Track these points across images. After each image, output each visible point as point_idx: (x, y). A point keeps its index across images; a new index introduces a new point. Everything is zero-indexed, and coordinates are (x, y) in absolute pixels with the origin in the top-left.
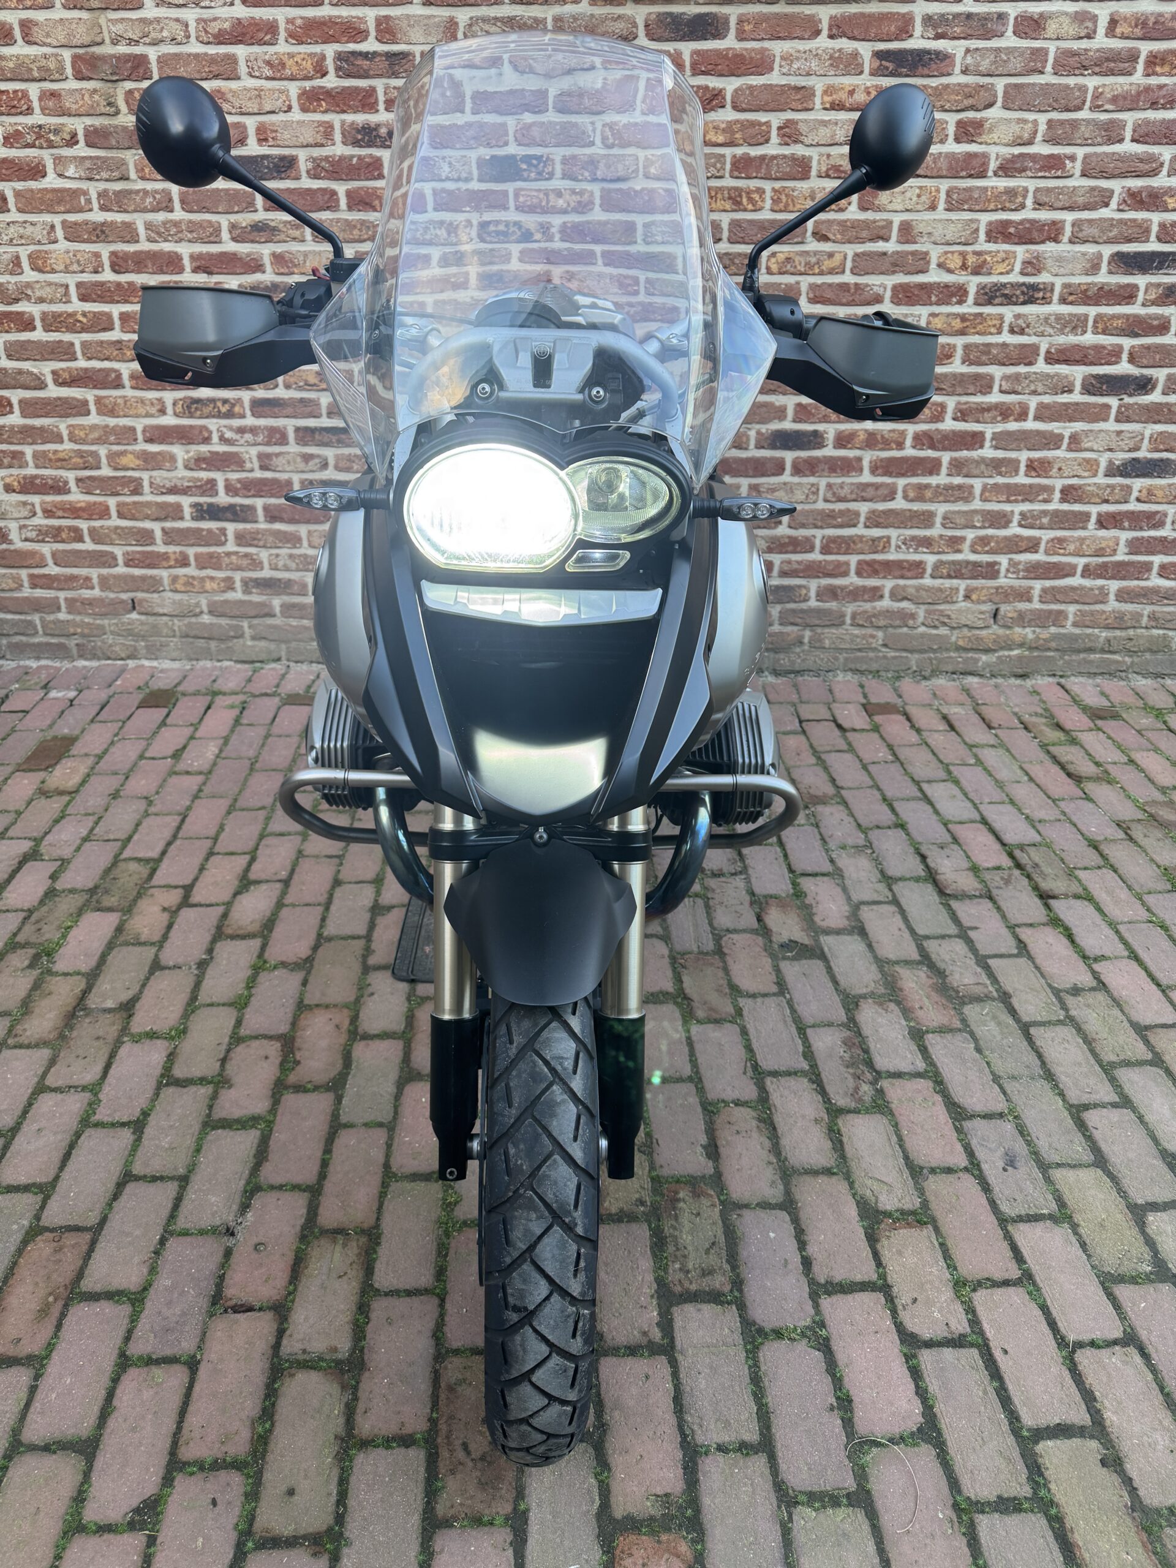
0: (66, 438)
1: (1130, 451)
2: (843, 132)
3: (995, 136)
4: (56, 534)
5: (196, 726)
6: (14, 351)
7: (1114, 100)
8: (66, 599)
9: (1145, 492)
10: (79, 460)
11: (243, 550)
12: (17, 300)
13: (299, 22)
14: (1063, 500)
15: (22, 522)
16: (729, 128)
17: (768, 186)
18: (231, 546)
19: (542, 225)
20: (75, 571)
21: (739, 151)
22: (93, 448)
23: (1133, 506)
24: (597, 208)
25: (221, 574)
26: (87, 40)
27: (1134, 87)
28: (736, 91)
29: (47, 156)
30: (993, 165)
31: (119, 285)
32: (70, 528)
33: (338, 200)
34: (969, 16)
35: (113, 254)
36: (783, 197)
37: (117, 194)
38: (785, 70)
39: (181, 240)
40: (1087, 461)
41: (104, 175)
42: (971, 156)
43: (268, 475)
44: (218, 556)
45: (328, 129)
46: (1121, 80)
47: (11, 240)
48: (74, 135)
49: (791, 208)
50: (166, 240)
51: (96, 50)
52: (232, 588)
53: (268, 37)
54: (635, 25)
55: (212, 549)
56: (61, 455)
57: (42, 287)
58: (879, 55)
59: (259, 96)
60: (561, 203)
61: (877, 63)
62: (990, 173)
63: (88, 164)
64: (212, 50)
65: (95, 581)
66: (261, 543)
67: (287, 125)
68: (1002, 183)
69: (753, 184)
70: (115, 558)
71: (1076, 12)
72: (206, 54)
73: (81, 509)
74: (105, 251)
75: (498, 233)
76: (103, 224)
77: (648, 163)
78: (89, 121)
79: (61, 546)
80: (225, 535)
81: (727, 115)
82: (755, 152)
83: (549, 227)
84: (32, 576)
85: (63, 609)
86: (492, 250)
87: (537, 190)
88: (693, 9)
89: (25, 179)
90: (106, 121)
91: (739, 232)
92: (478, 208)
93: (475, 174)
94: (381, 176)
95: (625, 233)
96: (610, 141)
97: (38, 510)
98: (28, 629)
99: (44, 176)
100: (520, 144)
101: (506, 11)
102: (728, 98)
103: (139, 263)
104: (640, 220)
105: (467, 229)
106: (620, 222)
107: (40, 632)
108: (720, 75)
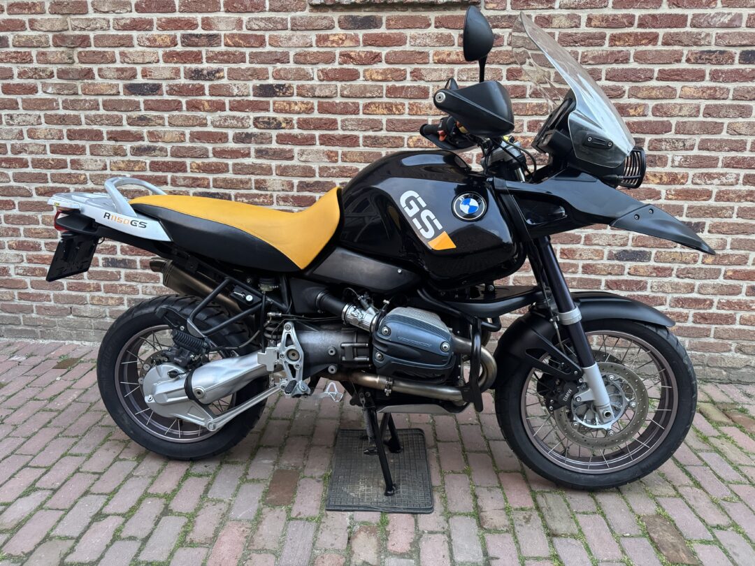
0: (40, 222)
1: (621, 246)
2: (445, 74)
3: (528, 77)
4: (32, 272)
5: (75, 381)
6: (18, 178)
7: (594, 58)
8: (36, 306)
9: (632, 269)
10: (48, 234)
11: (129, 283)
12: (20, 152)
13: (163, 20)
14: (584, 272)
15: (16, 265)
16: (384, 72)
17: (406, 102)
18: (123, 281)
19: (286, 119)
20: (42, 292)
21: (390, 84)
23: (626, 277)
24: (316, 111)
25: (116, 296)
26: (60, 28)
27: (604, 52)
28: (387, 54)
29: (39, 83)
30: (528, 92)
31: (71, 146)
32: (40, 269)
33: (182, 106)
34: (510, 17)
35: (69, 130)
36: (415, 108)
37: (71, 101)
38: (412, 44)
39: (102, 124)
40: (597, 251)
41: (66, 92)
42: (516, 87)
44: (116, 286)
45: (177, 71)
46: (596, 48)
47: (19, 123)
48: (52, 73)
49: (419, 113)
50: (95, 124)
51: (65, 33)
52: (122, 304)
53: (148, 27)
54: (333, 21)
55: (113, 283)
56: (37, 231)
57: (33, 146)
58: (462, 36)
59: (143, 55)
60: (297, 108)
61: (462, 40)
62: (527, 96)
63: (58, 87)
64: (120, 33)
65: (52, 297)
66: (138, 280)
67: (157, 69)
68: (535, 101)
69: (398, 101)
70: (62, 285)
71: (568, 15)
72: (117, 35)
73: (46, 258)
74: (65, 129)
75: (264, 122)
76: (64, 116)
77: (343, 88)
78: (60, 66)
79: (35, 278)
80: (120, 275)
81: (383, 66)
82: (398, 84)
83: (291, 121)
84: (19, 293)
85: (35, 312)
86: (261, 134)
87: (284, 101)
88: (363, 14)
89: (27, 94)
90: (67, 66)
91: (392, 126)
92: (253, 110)
93: (252, 93)
94: (204, 94)
95: (332, 124)
96: (322, 78)
97: (25, 259)
98: (16, 322)
99: (37, 92)
100: (275, 79)
101: (267, 15)
102: (383, 57)
103: (82, 135)
104: (339, 118)
105: (247, 120)
106: (329, 119)
107: (22, 324)
108: (380, 46)
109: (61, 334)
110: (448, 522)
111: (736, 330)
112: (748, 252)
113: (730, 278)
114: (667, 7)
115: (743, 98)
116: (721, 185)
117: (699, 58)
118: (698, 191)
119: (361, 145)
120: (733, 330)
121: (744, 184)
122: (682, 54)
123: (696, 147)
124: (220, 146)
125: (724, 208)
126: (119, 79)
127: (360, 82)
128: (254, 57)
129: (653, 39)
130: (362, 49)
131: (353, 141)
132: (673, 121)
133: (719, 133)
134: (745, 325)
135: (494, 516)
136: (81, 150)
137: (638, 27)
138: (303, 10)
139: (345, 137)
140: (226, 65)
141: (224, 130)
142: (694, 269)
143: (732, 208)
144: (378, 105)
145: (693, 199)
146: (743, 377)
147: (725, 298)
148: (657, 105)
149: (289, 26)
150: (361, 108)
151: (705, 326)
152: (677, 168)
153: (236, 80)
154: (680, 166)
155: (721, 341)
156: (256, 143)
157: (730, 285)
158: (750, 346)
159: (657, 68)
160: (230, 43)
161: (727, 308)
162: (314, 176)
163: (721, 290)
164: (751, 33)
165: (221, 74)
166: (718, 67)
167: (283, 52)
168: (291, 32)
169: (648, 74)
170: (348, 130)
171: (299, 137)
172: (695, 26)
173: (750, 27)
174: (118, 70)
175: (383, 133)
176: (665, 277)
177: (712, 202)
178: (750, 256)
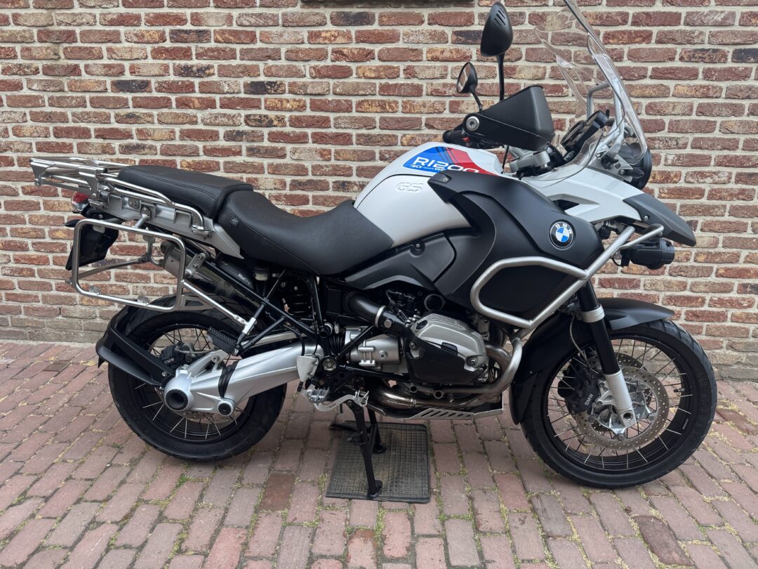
0: (27, 221)
2: (439, 72)
3: (522, 75)
4: (20, 272)
6: (3, 176)
8: (24, 307)
10: (35, 234)
11: (119, 283)
12: (6, 150)
13: (151, 15)
15: (4, 265)
16: (377, 69)
17: (400, 100)
18: (113, 281)
19: (277, 117)
20: (30, 292)
21: (383, 81)
22: (42, 227)
23: (619, 276)
24: (308, 109)
26: (45, 23)
28: (380, 51)
29: (24, 80)
31: (58, 143)
32: (28, 269)
33: (171, 103)
35: (55, 128)
36: (408, 106)
37: (58, 98)
38: (405, 41)
39: (90, 122)
41: (52, 89)
42: (510, 85)
43: (133, 244)
44: (106, 286)
45: (166, 68)
47: (4, 120)
48: (37, 69)
49: (413, 111)
50: (83, 122)
51: (50, 28)
52: (113, 305)
53: (136, 22)
54: (325, 18)
55: (102, 283)
56: (25, 231)
57: (18, 144)
58: (456, 33)
59: (131, 51)
60: (288, 105)
61: (455, 38)
63: (43, 83)
64: (107, 29)
65: (40, 298)
66: (129, 280)
67: (145, 65)
69: (392, 98)
70: (51, 286)
72: (104, 30)
73: (34, 259)
74: (51, 127)
75: (255, 120)
76: (50, 113)
77: (336, 86)
78: (45, 62)
79: (23, 279)
80: (110, 275)
81: (376, 63)
82: (392, 82)
83: (283, 119)
84: (7, 294)
85: (23, 313)
86: (253, 132)
87: (276, 99)
88: (355, 10)
89: (12, 90)
90: (53, 63)
91: (385, 124)
92: (244, 108)
93: (242, 90)
94: (194, 91)
95: (324, 122)
96: (314, 75)
97: (12, 259)
98: (3, 323)
99: (22, 89)
100: (266, 76)
101: (258, 10)
102: (376, 54)
103: (68, 132)
104: (332, 116)
105: (238, 118)
106: (322, 117)
107: (10, 325)
108: (372, 43)
109: (51, 335)
110: (443, 524)
111: (728, 327)
112: (739, 250)
113: (722, 276)
114: (661, 5)
115: (735, 97)
116: (714, 183)
117: (692, 57)
118: (690, 189)
119: (354, 143)
120: (724, 328)
121: (737, 182)
122: (676, 52)
123: (689, 146)
124: (210, 144)
125: (717, 207)
126: (106, 75)
127: (353, 79)
128: (245, 54)
129: (647, 37)
130: (354, 46)
131: (346, 139)
132: (667, 119)
133: (712, 131)
134: (736, 322)
135: (489, 519)
136: (69, 148)
137: (632, 25)
138: (294, 6)
139: (338, 135)
140: (216, 61)
141: (215, 128)
142: (687, 267)
143: (724, 207)
144: (371, 103)
145: (686, 197)
146: (734, 374)
147: (717, 296)
148: (651, 103)
149: (280, 22)
150: (354, 106)
151: (697, 324)
152: (670, 167)
153: (227, 76)
154: (673, 165)
155: (712, 338)
156: (247, 141)
157: (722, 283)
158: (741, 343)
159: (650, 66)
160: (221, 39)
161: (718, 306)
162: (307, 174)
163: (713, 288)
164: (744, 31)
165: (212, 71)
166: (711, 66)
167: (274, 49)
168: (283, 28)
169: (642, 73)
170: (341, 127)
171: (292, 135)
172: (688, 25)
173: (742, 25)
174: (105, 66)
175: (376, 131)
176: (658, 275)
177: (704, 201)
178: (742, 254)
